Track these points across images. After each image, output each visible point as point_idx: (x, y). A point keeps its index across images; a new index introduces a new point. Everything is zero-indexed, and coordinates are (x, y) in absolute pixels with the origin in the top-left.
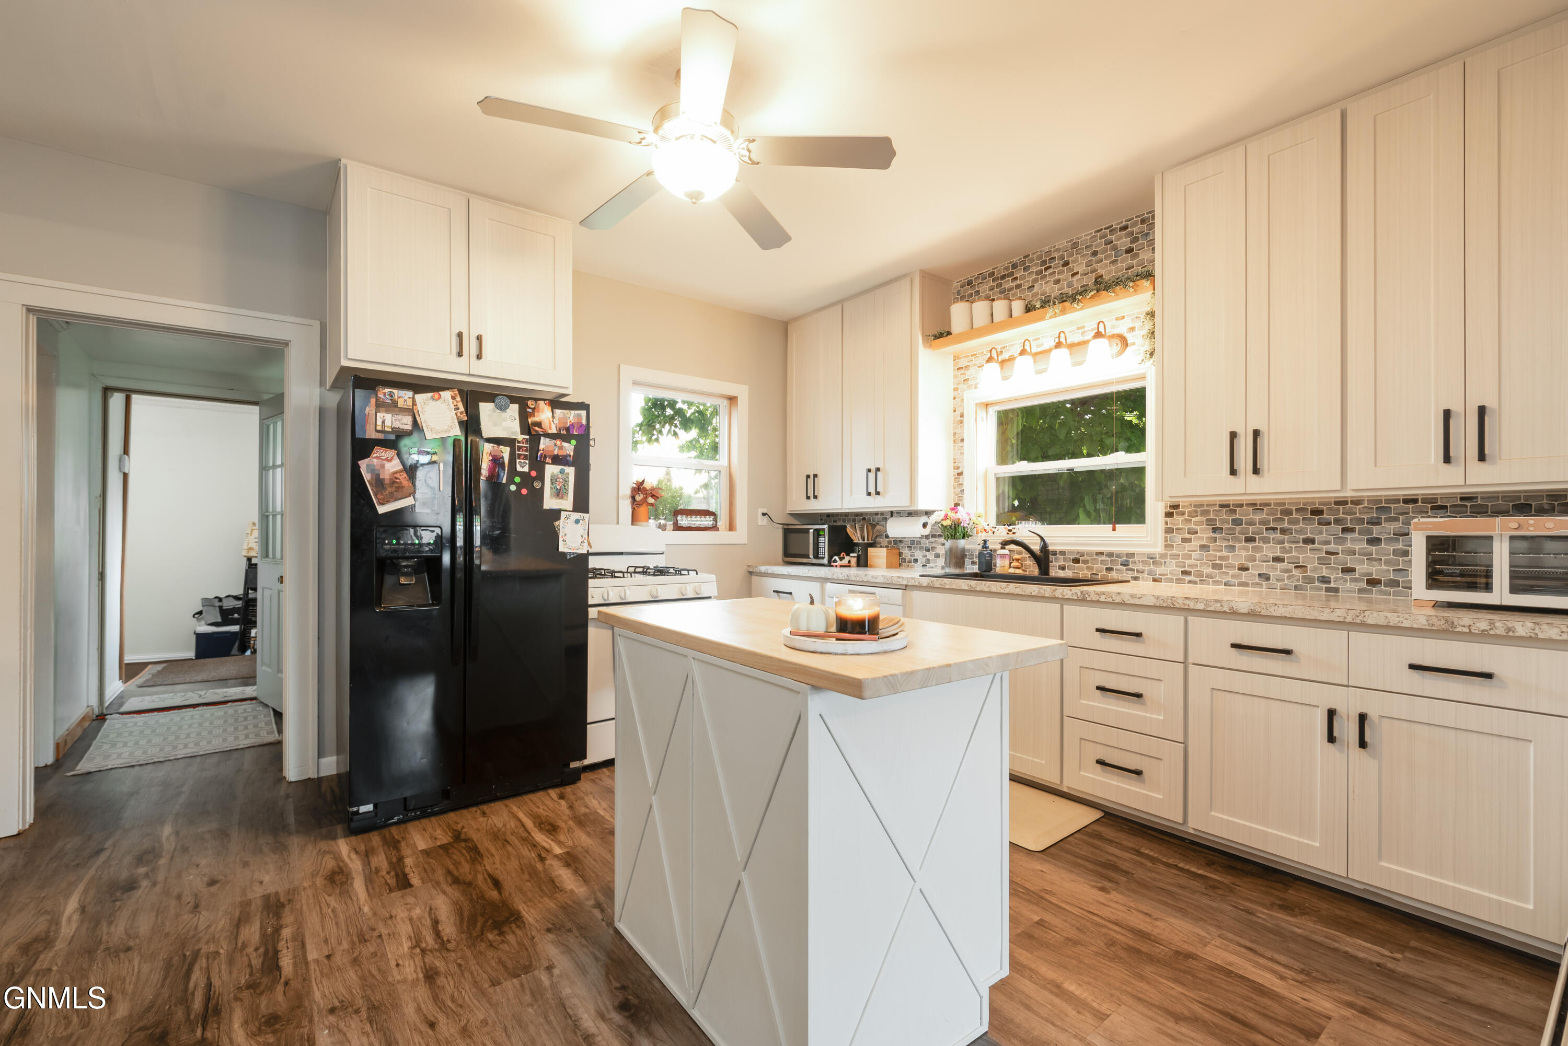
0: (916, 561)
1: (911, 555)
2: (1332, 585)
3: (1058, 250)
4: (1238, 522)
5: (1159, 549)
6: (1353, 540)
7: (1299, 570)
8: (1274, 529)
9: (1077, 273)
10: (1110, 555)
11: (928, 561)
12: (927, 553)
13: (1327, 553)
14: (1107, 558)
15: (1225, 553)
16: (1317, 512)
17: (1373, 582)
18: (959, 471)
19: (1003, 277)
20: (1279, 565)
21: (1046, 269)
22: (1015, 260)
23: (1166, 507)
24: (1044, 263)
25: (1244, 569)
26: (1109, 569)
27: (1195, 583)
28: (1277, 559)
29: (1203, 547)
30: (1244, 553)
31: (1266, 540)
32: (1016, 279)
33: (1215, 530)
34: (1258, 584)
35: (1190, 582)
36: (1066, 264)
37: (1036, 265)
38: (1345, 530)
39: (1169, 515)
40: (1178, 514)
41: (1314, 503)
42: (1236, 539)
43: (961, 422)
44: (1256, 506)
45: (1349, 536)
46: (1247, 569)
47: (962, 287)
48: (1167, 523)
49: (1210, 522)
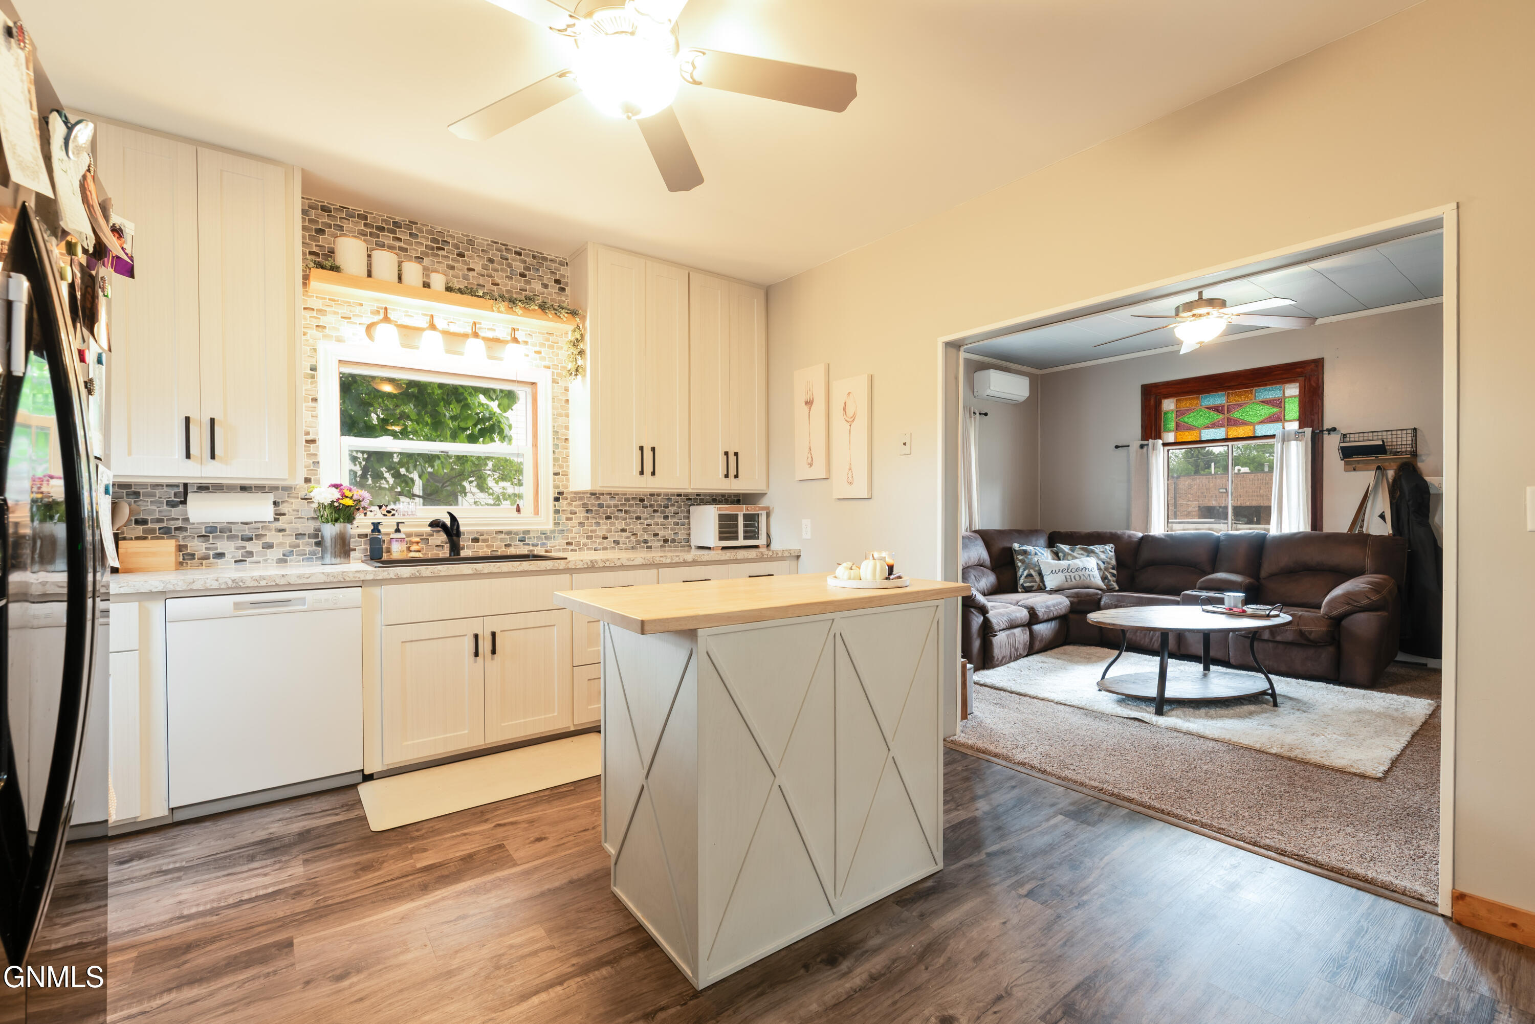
0: (220, 555)
1: (207, 549)
2: (649, 544)
3: (453, 237)
4: (601, 506)
5: (550, 526)
6: (659, 517)
7: (634, 537)
8: (621, 510)
9: (474, 270)
10: (509, 533)
11: (250, 554)
12: (247, 544)
13: (647, 525)
14: (506, 536)
15: (594, 528)
16: (642, 500)
17: (666, 541)
18: (309, 438)
19: (382, 229)
20: (624, 534)
21: (439, 249)
22: (397, 219)
23: (554, 493)
24: (435, 240)
25: (605, 538)
26: (507, 546)
27: (576, 551)
28: (623, 530)
29: (581, 524)
30: (605, 527)
31: (617, 518)
32: (399, 240)
33: (587, 511)
34: (613, 547)
35: (572, 550)
36: (461, 255)
37: (424, 237)
38: (655, 511)
39: (557, 499)
40: (563, 499)
41: (640, 495)
42: (600, 518)
43: (313, 377)
44: (612, 495)
45: (656, 515)
46: (607, 538)
47: (310, 207)
48: (555, 506)
49: (584, 505)
